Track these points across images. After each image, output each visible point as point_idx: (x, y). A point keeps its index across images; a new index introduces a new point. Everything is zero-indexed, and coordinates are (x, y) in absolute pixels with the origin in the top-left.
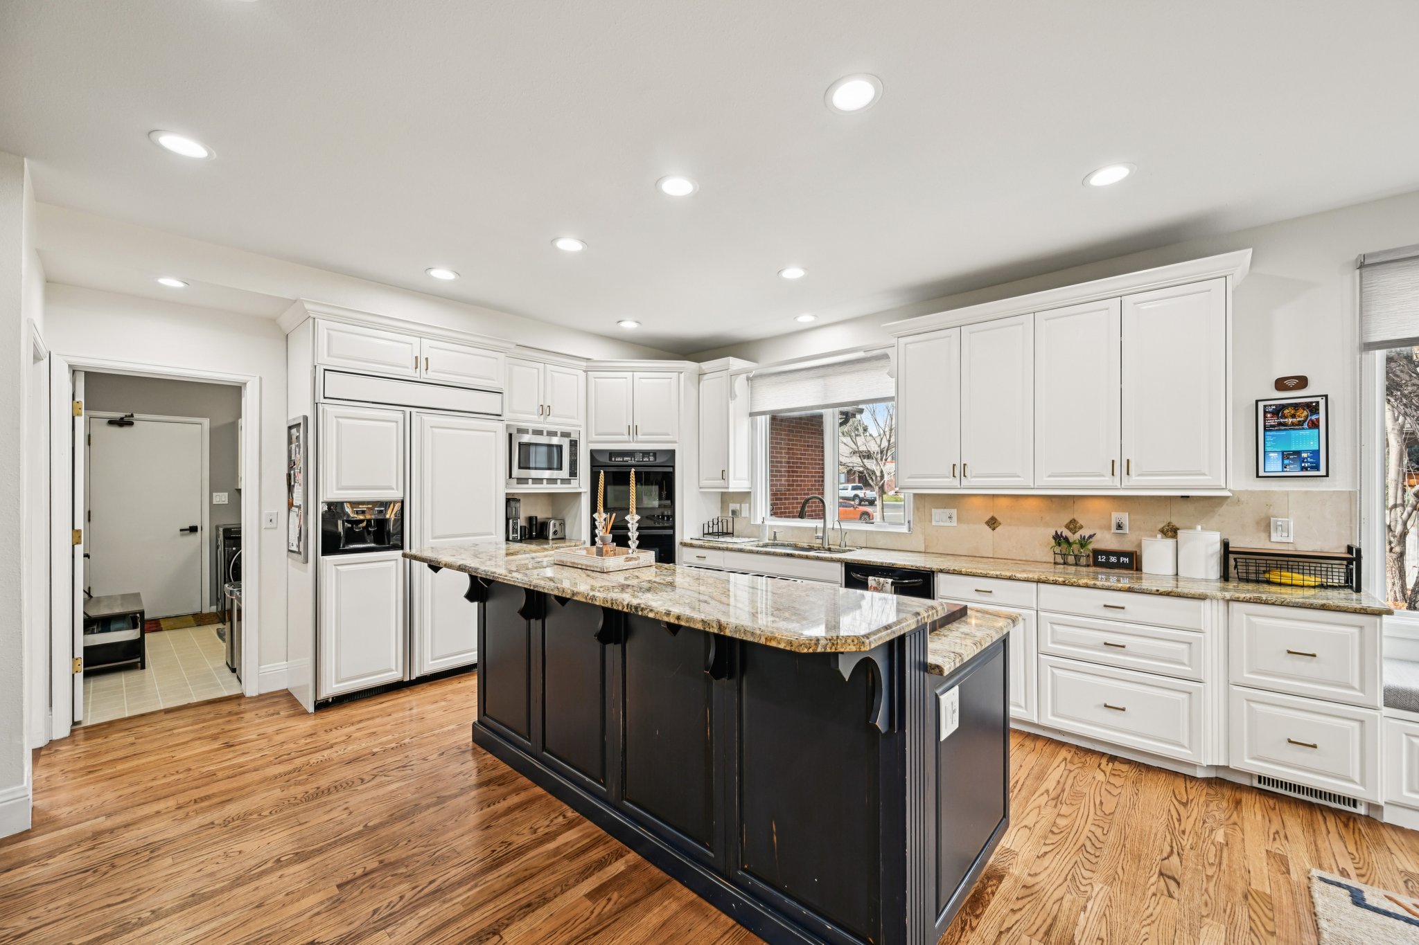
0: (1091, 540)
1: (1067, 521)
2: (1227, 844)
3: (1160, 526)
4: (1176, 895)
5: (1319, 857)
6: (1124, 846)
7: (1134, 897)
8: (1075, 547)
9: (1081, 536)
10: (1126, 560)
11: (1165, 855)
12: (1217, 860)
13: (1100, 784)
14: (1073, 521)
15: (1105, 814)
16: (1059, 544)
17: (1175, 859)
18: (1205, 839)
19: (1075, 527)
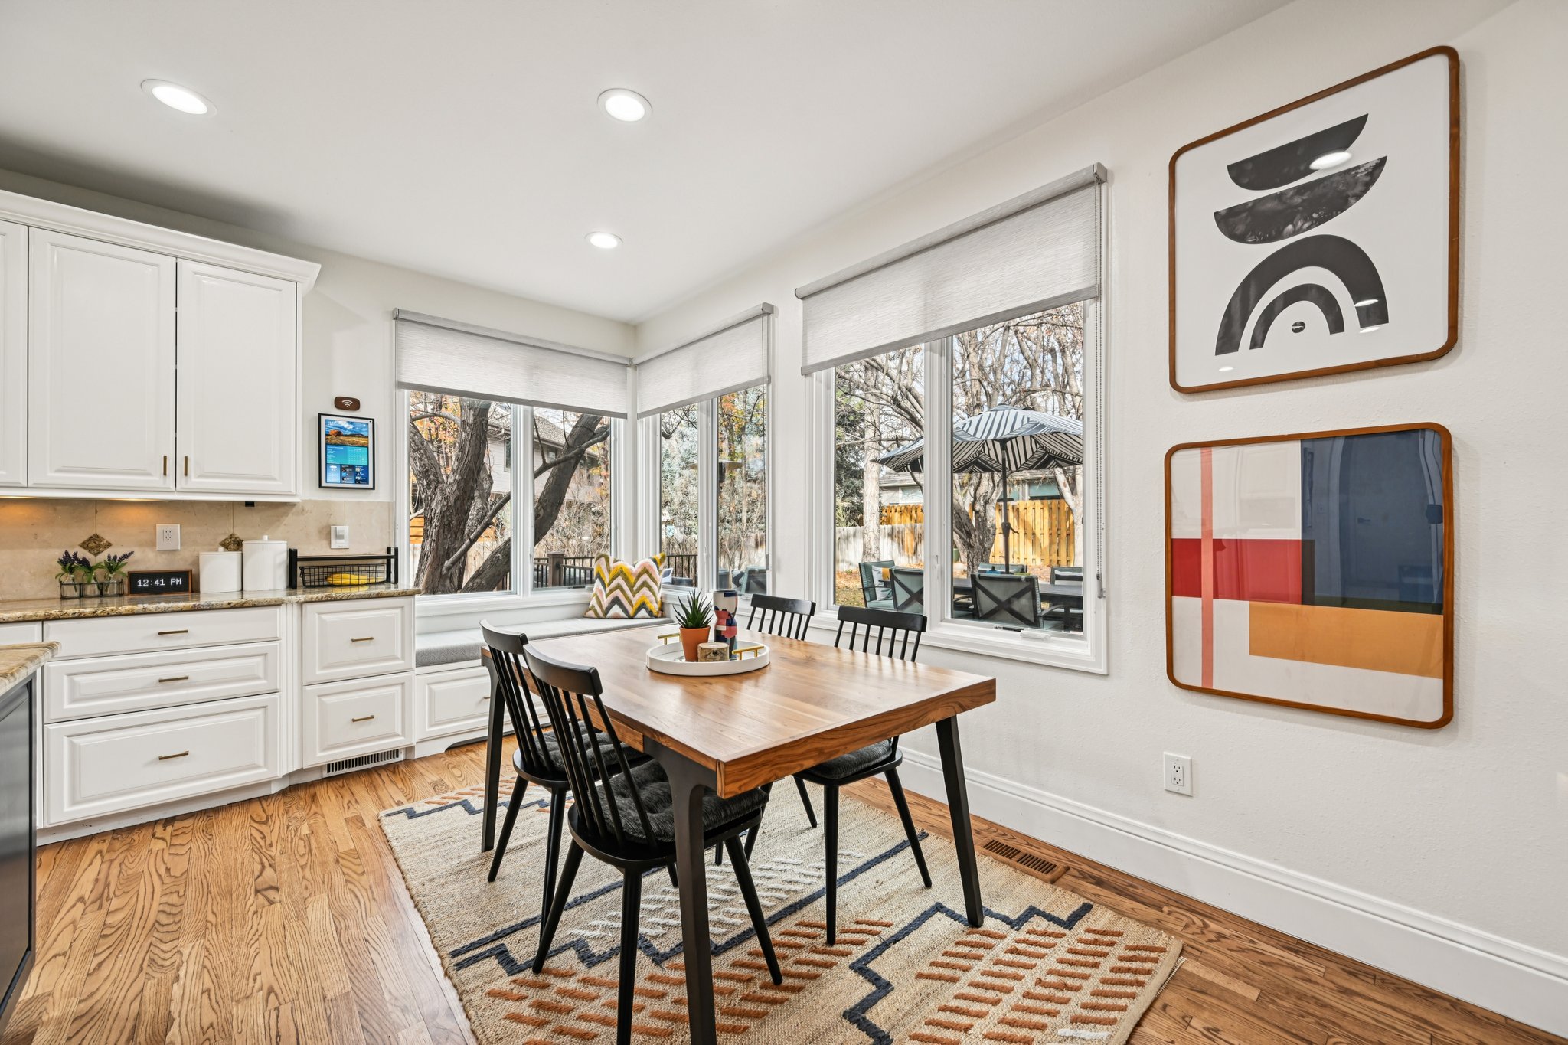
0: (125, 561)
1: (86, 537)
2: (313, 832)
3: (221, 539)
4: (277, 899)
5: (382, 802)
6: (209, 892)
7: (234, 929)
8: (99, 573)
9: (109, 557)
10: (179, 581)
11: (257, 873)
12: (307, 849)
13: (160, 853)
14: (95, 538)
15: (176, 877)
16: (71, 571)
17: (269, 871)
18: (292, 839)
19: (99, 546)
